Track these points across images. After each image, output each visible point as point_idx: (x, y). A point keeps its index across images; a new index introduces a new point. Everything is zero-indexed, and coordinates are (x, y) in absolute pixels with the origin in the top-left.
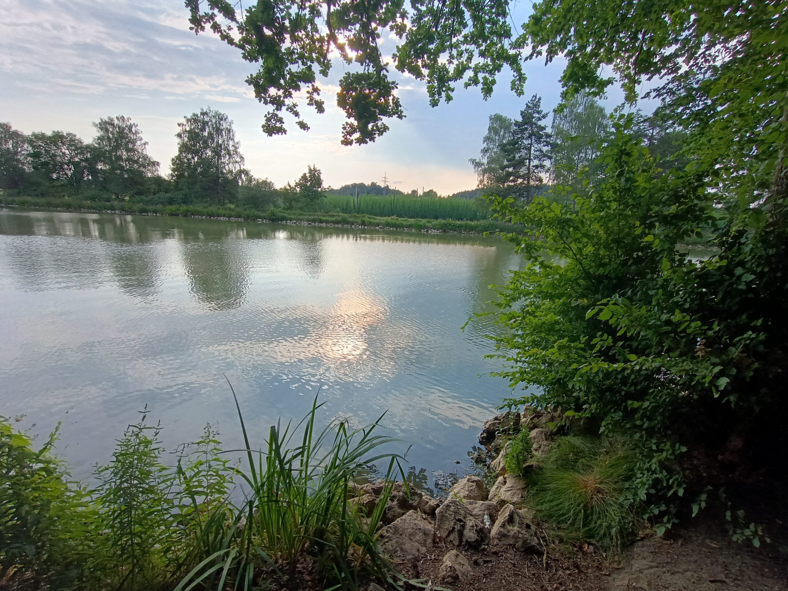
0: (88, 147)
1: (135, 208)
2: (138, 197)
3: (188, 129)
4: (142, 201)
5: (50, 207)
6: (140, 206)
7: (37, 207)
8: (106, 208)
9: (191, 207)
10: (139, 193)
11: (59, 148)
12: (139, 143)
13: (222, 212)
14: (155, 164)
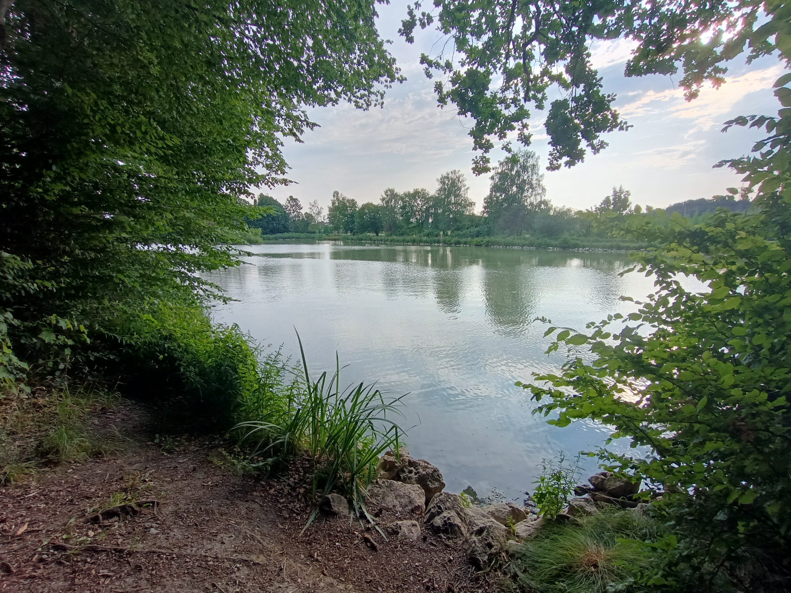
0: (432, 197)
1: (452, 241)
2: (456, 232)
3: (500, 171)
4: (458, 235)
5: (405, 242)
6: (456, 239)
7: (398, 242)
8: (434, 242)
9: (492, 239)
10: (458, 229)
11: (416, 201)
12: (463, 189)
13: (517, 241)
14: (472, 204)
